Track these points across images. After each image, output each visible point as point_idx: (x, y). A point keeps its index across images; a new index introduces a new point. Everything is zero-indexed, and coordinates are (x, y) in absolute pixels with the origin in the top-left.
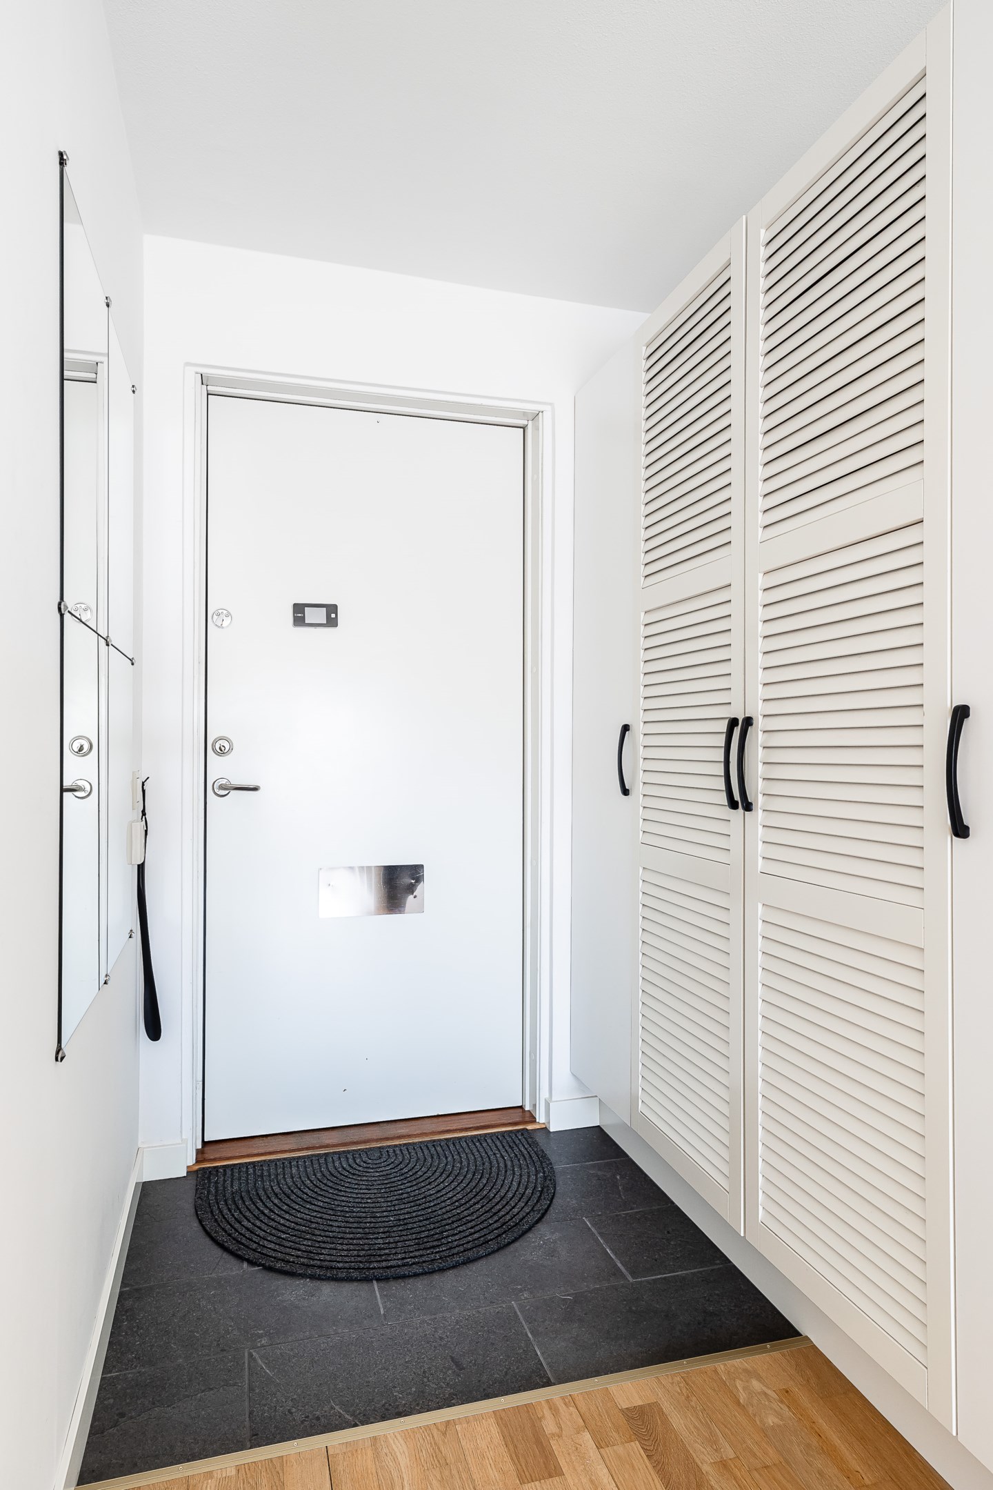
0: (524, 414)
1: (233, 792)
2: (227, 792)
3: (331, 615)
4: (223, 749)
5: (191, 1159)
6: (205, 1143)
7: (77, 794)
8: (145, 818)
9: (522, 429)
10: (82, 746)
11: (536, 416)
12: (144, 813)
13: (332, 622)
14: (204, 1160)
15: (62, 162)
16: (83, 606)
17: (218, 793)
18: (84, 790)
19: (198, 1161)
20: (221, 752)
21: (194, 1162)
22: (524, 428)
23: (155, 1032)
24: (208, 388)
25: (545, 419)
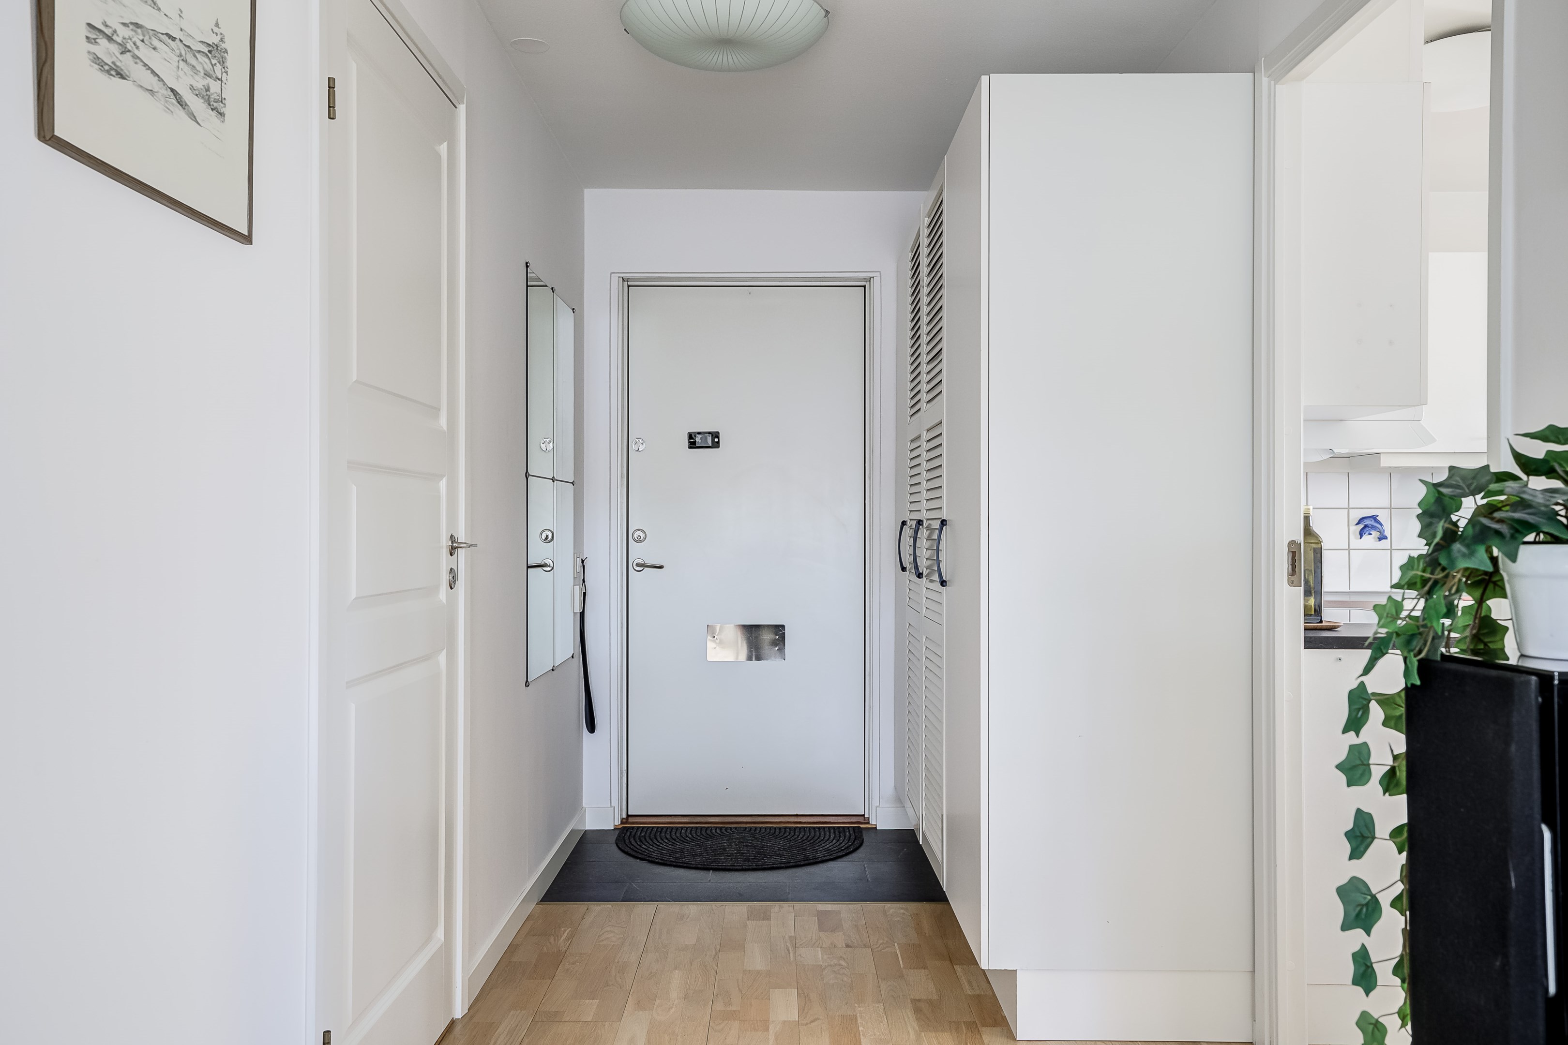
0: (865, 280)
1: (646, 569)
2: (643, 568)
3: (714, 440)
4: (639, 538)
5: (618, 822)
6: (628, 816)
7: (545, 569)
8: (585, 585)
9: (863, 288)
10: (547, 536)
11: (869, 280)
12: (584, 581)
13: (716, 445)
14: (626, 823)
15: (527, 267)
16: (548, 440)
17: (636, 569)
18: (549, 566)
19: (622, 823)
20: (638, 541)
21: (620, 823)
22: (865, 287)
23: (592, 728)
24: (628, 283)
25: (876, 282)
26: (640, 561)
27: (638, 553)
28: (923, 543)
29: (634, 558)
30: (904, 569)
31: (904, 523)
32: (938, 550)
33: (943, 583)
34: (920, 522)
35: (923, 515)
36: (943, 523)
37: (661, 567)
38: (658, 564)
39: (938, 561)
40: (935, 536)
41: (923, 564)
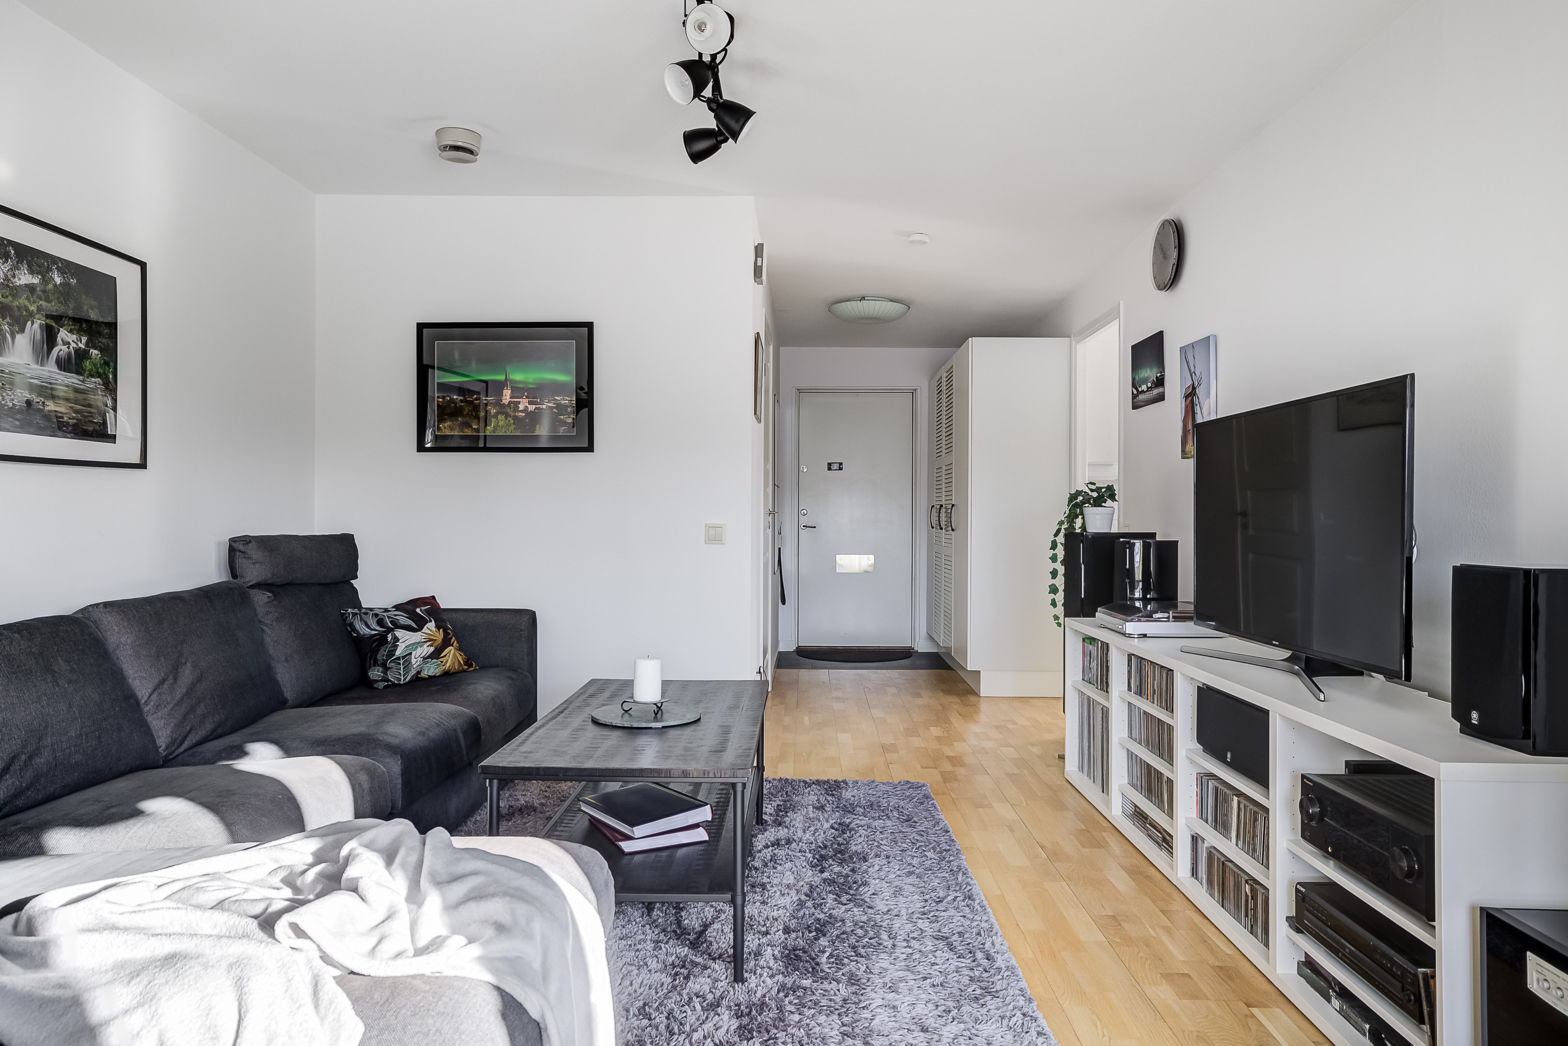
0: (913, 391)
1: (807, 528)
3: (840, 466)
4: (804, 514)
6: (799, 646)
11: (915, 390)
13: (841, 469)
14: (798, 649)
17: (803, 528)
19: (796, 649)
22: (913, 394)
23: (784, 602)
24: (799, 391)
25: (919, 391)
26: (805, 524)
27: (804, 521)
28: (943, 514)
29: (802, 523)
30: (933, 527)
31: (933, 506)
32: (951, 517)
33: (953, 530)
34: (941, 506)
35: (943, 503)
36: (953, 505)
37: (815, 527)
38: (813, 526)
39: (951, 522)
40: (949, 511)
41: (943, 523)
